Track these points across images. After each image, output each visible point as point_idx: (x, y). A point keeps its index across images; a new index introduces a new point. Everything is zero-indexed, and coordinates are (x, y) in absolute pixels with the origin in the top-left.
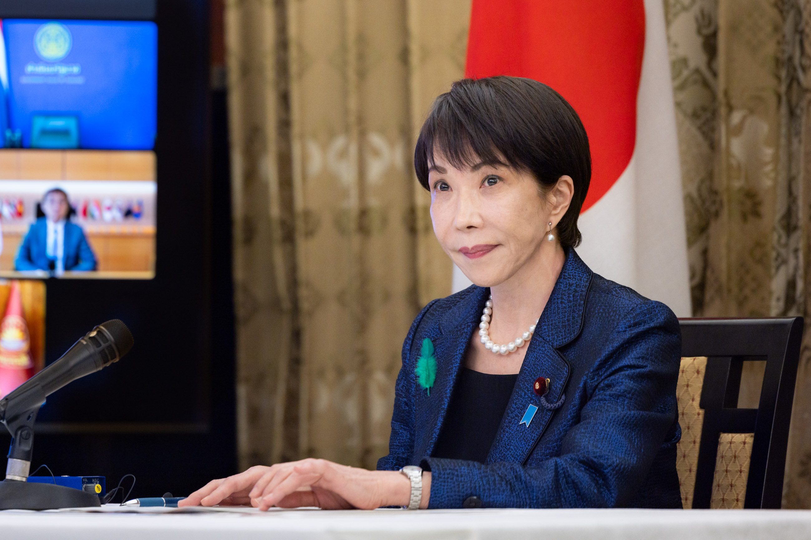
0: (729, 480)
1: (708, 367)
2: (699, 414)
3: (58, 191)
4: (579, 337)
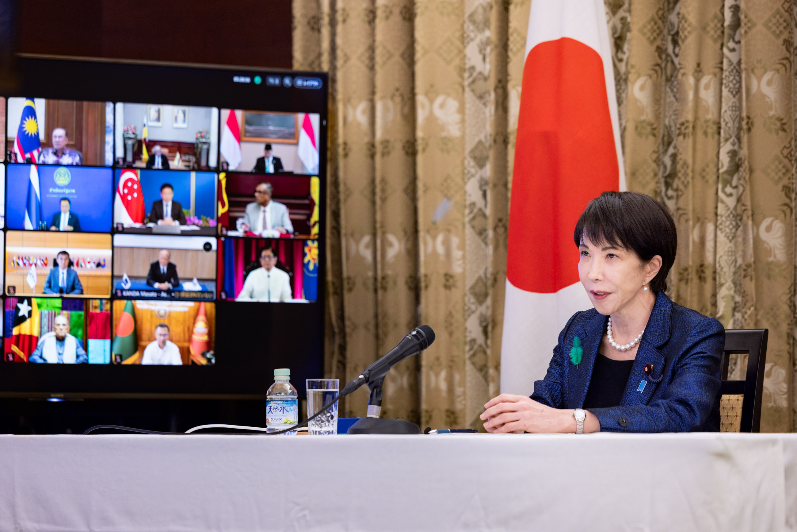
3: (64, 252)
4: (668, 341)
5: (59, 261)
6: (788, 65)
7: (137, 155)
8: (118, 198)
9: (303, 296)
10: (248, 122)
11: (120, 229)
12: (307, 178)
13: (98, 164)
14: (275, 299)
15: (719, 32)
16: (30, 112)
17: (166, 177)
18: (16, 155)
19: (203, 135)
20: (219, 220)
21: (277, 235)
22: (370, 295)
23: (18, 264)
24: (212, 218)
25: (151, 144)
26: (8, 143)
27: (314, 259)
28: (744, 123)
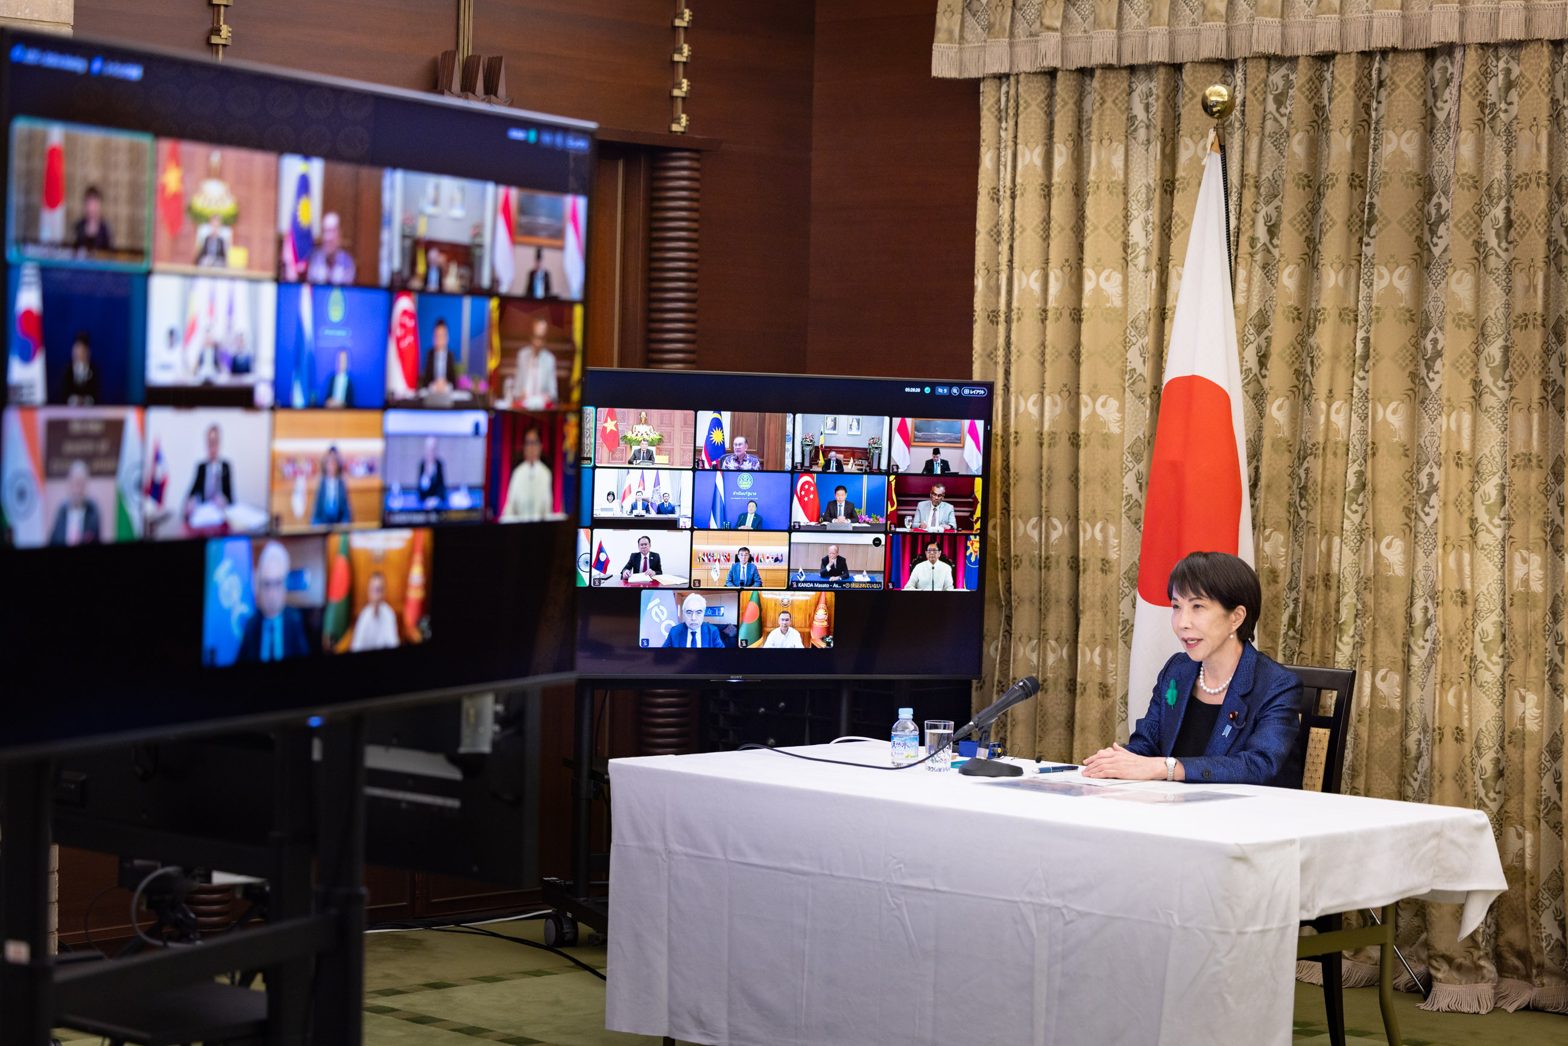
3: (745, 549)
4: (1252, 690)
5: (740, 557)
6: (1413, 396)
7: (814, 460)
8: (795, 499)
9: (965, 585)
10: (917, 429)
11: (797, 527)
12: (971, 478)
13: (778, 469)
14: (938, 589)
15: (1351, 361)
16: (717, 424)
17: (840, 480)
18: (703, 462)
19: (875, 441)
20: (888, 518)
21: (942, 530)
22: (1036, 572)
23: (703, 560)
24: (882, 516)
25: (827, 450)
26: (696, 451)
27: (975, 552)
28: (1369, 448)
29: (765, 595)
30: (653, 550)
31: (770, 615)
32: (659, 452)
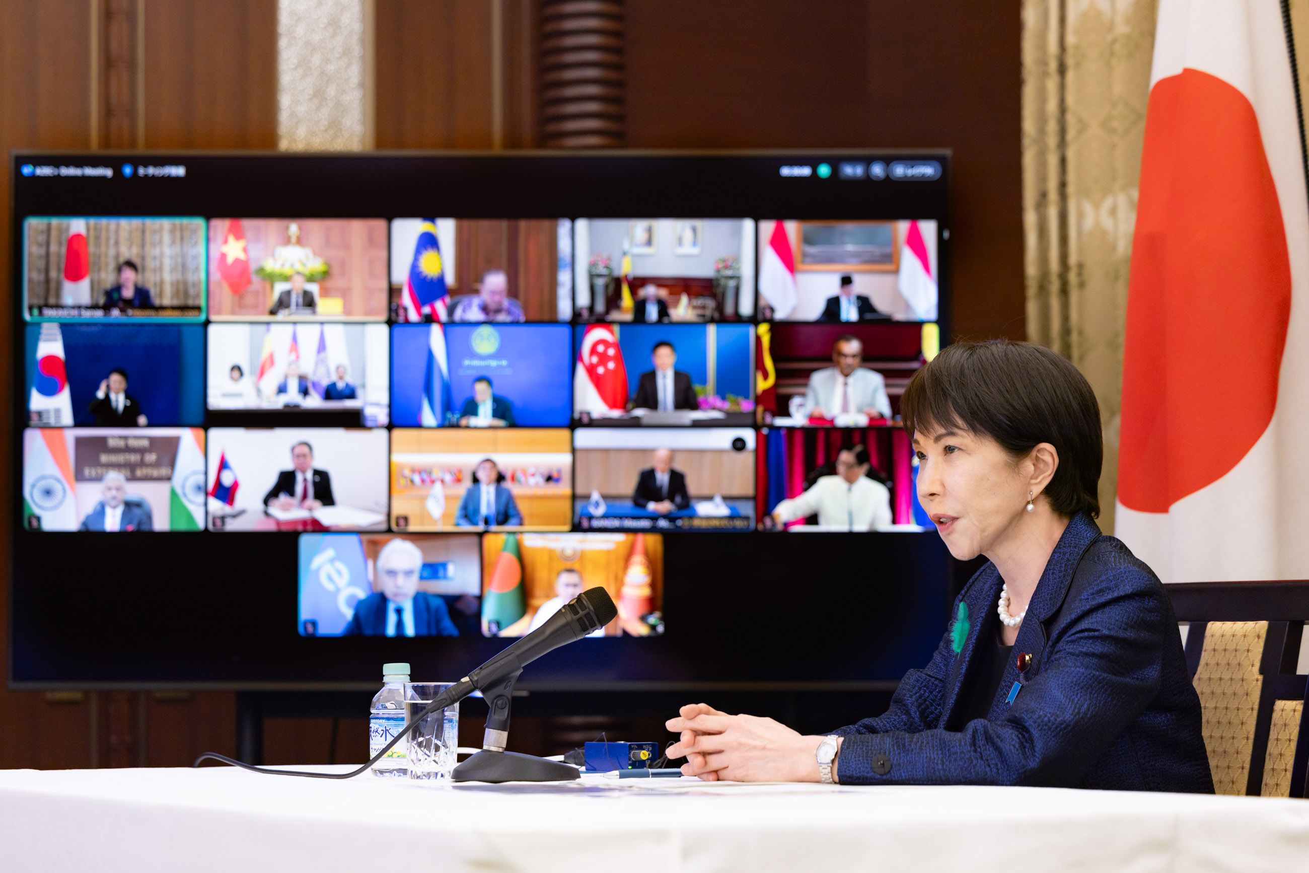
0: (1278, 748)
1: (1269, 632)
2: (1257, 680)
3: (488, 460)
4: (1060, 608)
5: (481, 475)
7: (614, 301)
8: (581, 372)
9: (912, 519)
10: (807, 240)
11: (585, 420)
12: (916, 327)
13: (546, 317)
14: (861, 527)
16: (429, 242)
17: (661, 333)
18: (405, 309)
19: (728, 263)
20: (759, 400)
21: (863, 422)
23: (412, 481)
24: (746, 397)
25: (637, 283)
26: (393, 292)
29: (531, 541)
30: (320, 465)
31: (541, 575)
32: (325, 293)
